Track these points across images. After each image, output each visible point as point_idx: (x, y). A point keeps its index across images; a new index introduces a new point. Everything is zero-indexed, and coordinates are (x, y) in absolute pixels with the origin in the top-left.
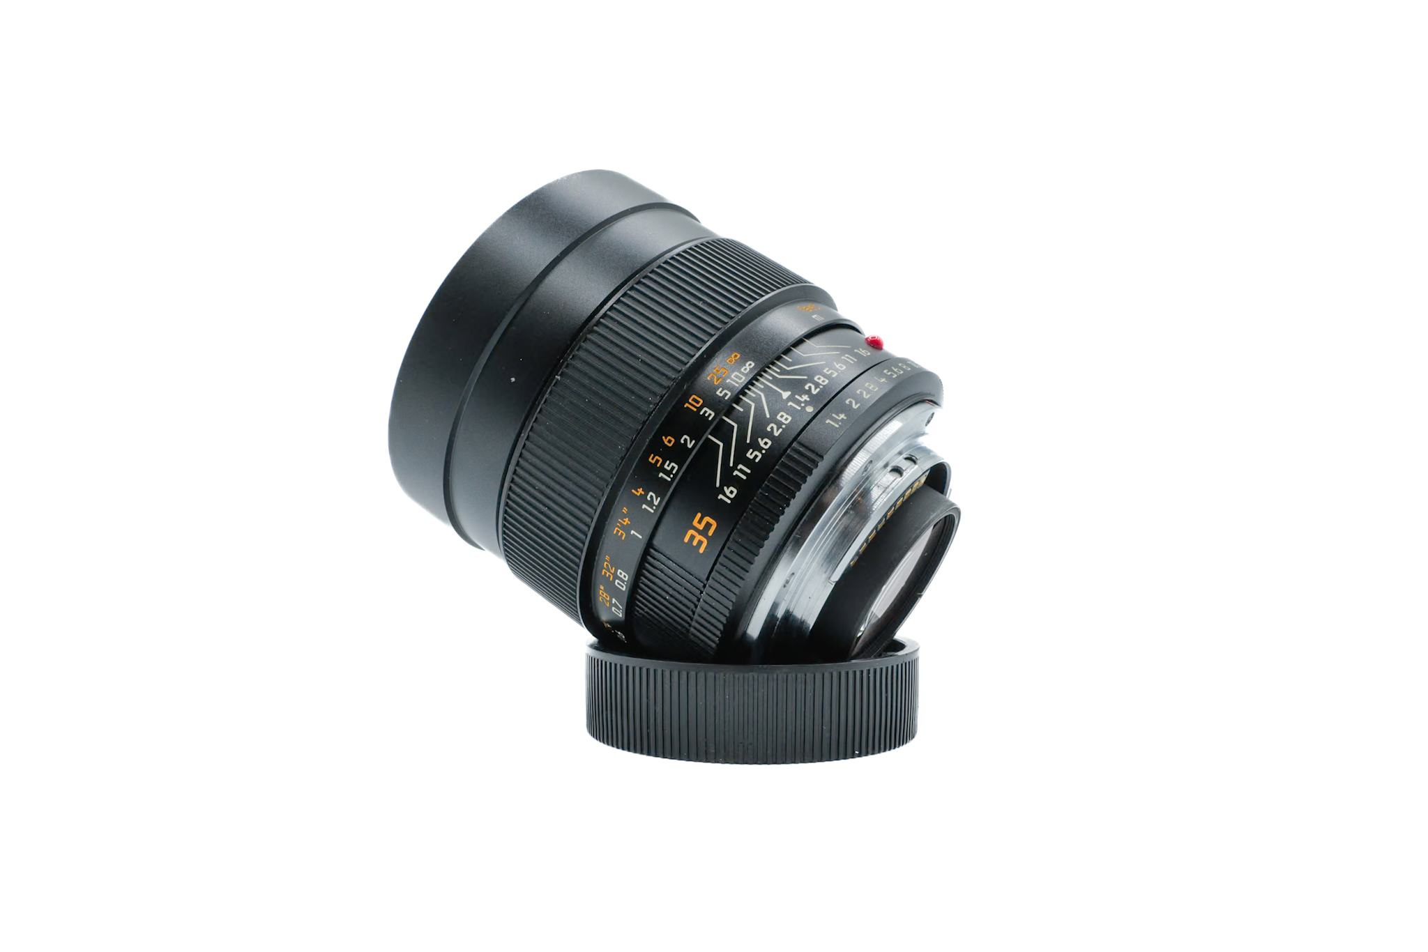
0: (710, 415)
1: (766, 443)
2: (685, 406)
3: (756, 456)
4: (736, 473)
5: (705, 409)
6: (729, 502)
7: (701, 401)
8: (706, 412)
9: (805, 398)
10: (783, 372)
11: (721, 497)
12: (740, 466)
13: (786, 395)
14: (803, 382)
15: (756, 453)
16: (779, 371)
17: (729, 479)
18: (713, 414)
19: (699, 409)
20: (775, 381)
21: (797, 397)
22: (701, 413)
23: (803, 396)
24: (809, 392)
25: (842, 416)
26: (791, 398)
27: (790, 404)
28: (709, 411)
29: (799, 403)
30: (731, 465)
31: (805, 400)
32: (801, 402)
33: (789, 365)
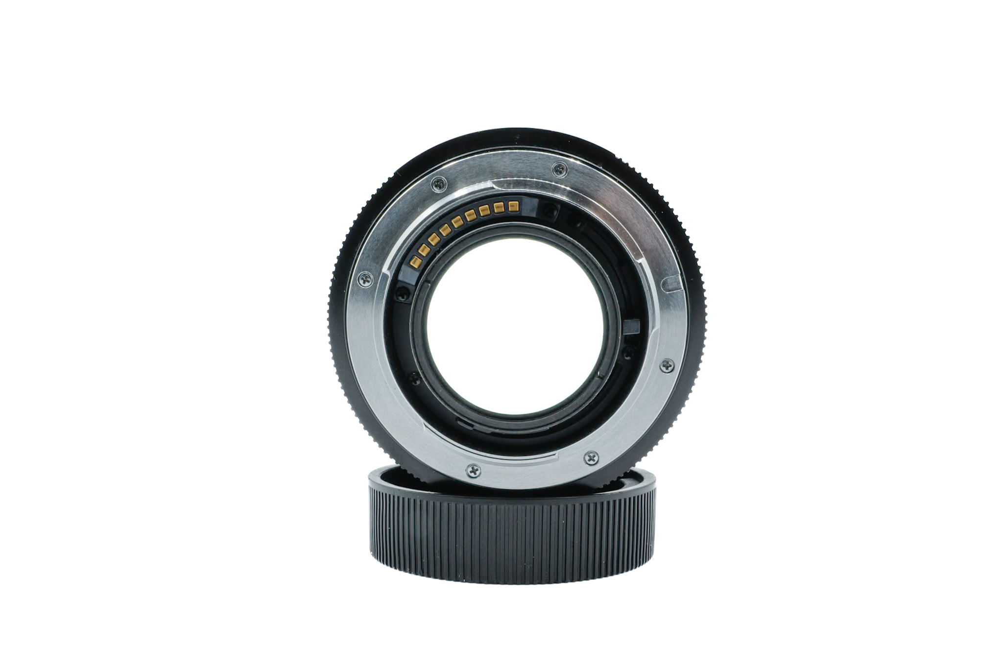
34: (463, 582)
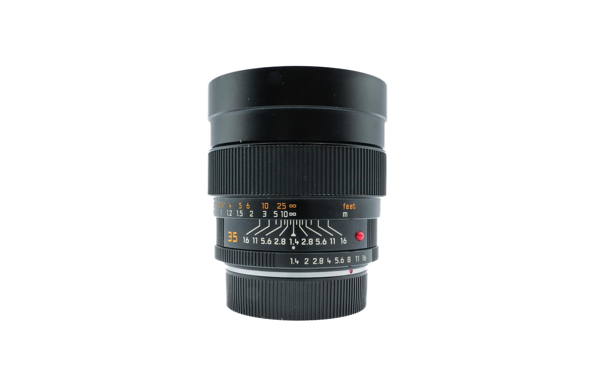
0: (265, 215)
1: (269, 242)
2: (262, 203)
3: (263, 242)
4: (254, 238)
5: (266, 212)
6: (244, 242)
7: (267, 208)
8: (265, 213)
9: (297, 243)
10: (303, 226)
11: (244, 238)
12: (256, 238)
13: (294, 235)
14: (304, 236)
15: (264, 241)
16: (302, 224)
17: (251, 236)
18: (265, 216)
19: (265, 210)
20: (297, 227)
21: (296, 239)
22: (264, 211)
23: (297, 241)
24: (301, 242)
25: (297, 262)
26: (293, 238)
27: (291, 239)
28: (266, 214)
29: (293, 242)
30: (255, 235)
31: (296, 244)
32: (294, 243)
33: (309, 225)
34: (262, 318)
